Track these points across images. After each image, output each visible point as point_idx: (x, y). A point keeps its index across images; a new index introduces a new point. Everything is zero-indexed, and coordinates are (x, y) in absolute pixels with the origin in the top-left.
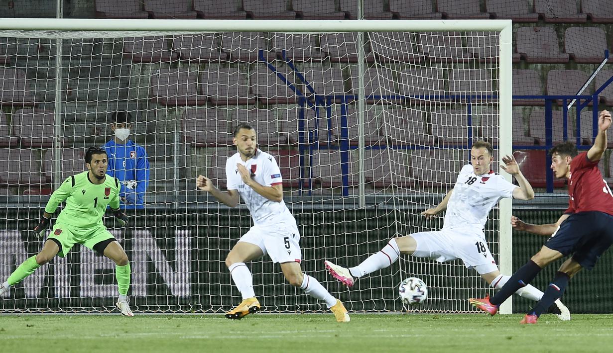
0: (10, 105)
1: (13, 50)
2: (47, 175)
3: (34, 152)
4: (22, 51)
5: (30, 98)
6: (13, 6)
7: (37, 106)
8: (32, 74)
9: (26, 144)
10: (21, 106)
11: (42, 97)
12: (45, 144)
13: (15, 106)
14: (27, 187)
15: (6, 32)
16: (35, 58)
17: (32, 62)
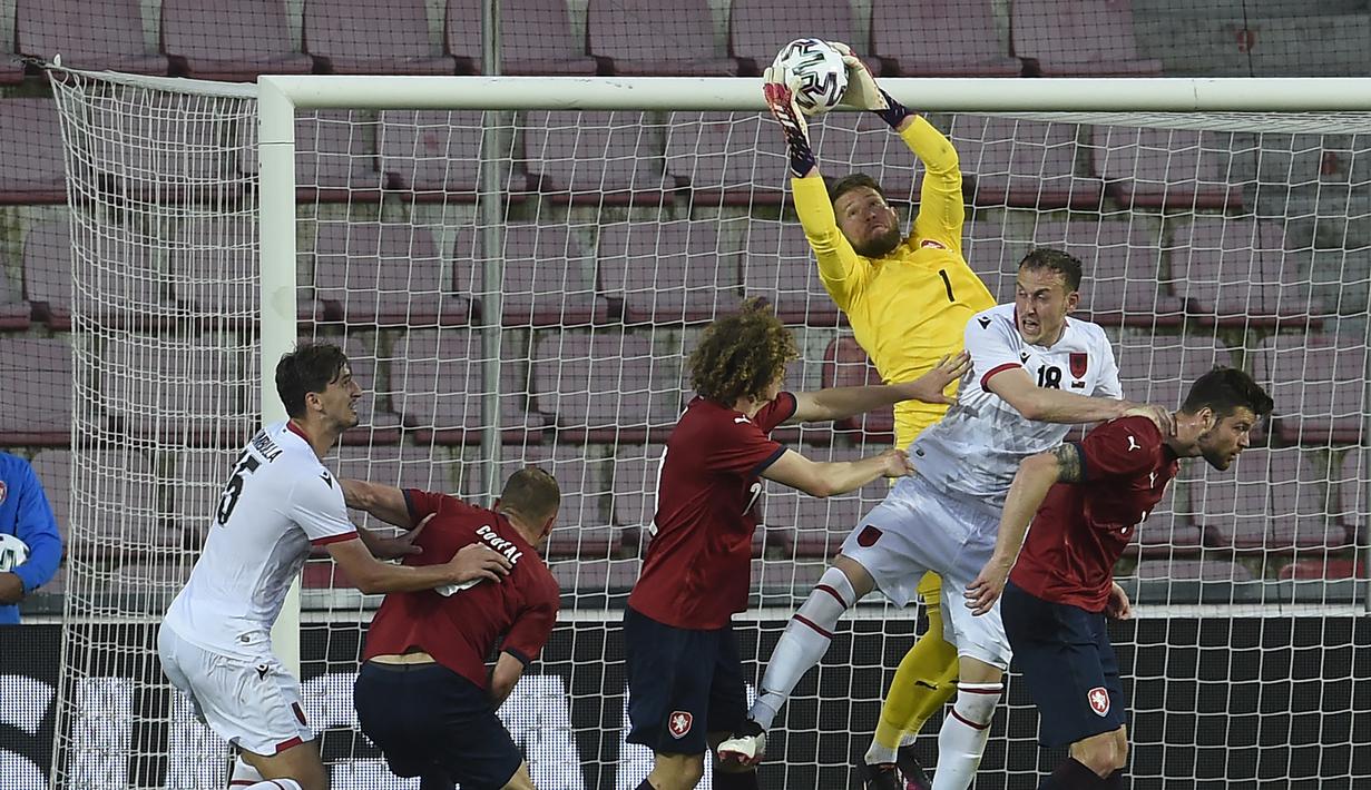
0: (1239, 326)
1: (1246, 168)
2: (1346, 522)
3: (1309, 456)
4: (1275, 170)
5: (1295, 305)
6: (1250, 43)
7: (1317, 326)
8: (1302, 235)
9: (1288, 436)
10: (1271, 326)
11: (1332, 299)
12: (1340, 435)
13: (1253, 325)
14: (1290, 555)
15: (1227, 118)
16: (1308, 191)
17: (1302, 201)
